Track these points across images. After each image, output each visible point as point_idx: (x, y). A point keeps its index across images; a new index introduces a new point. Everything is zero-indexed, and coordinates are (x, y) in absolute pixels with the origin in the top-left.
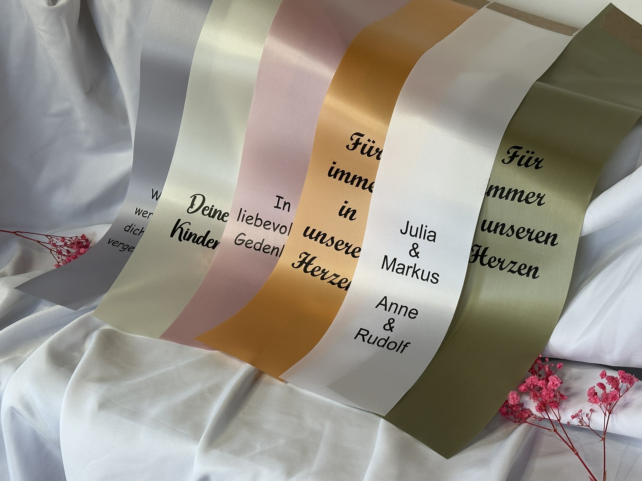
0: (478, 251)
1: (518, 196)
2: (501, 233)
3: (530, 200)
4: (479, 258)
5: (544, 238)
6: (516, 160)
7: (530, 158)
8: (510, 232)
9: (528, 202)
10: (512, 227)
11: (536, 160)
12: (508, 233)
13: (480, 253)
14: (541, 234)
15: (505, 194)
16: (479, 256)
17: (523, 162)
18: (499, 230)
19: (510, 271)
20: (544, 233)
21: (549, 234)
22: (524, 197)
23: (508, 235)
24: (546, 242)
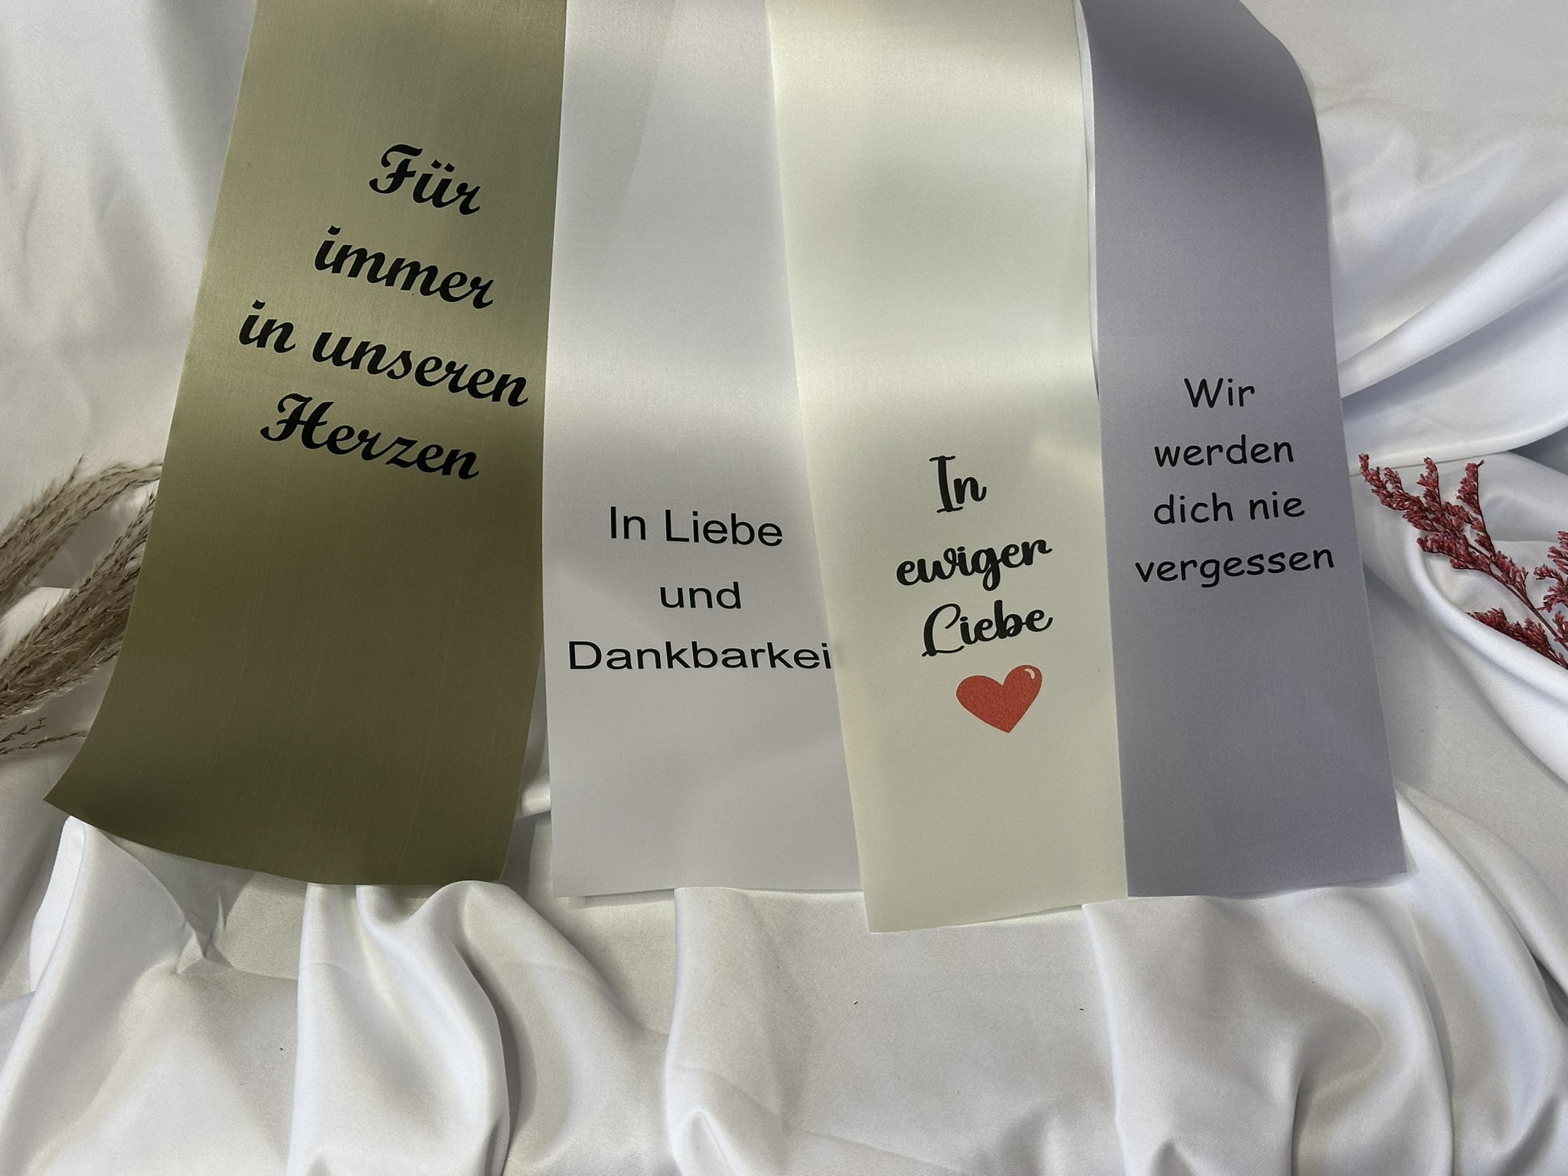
0: (298, 411)
1: (420, 279)
2: (373, 369)
3: (453, 292)
4: (300, 428)
5: (492, 386)
6: (409, 184)
7: (445, 184)
8: (399, 369)
9: (448, 297)
10: (405, 357)
11: (462, 189)
12: (392, 371)
13: (305, 416)
14: (484, 376)
15: (384, 271)
16: (302, 423)
17: (429, 190)
18: (366, 360)
19: (395, 460)
20: (491, 375)
21: (505, 377)
22: (436, 284)
23: (391, 374)
24: (496, 395)
